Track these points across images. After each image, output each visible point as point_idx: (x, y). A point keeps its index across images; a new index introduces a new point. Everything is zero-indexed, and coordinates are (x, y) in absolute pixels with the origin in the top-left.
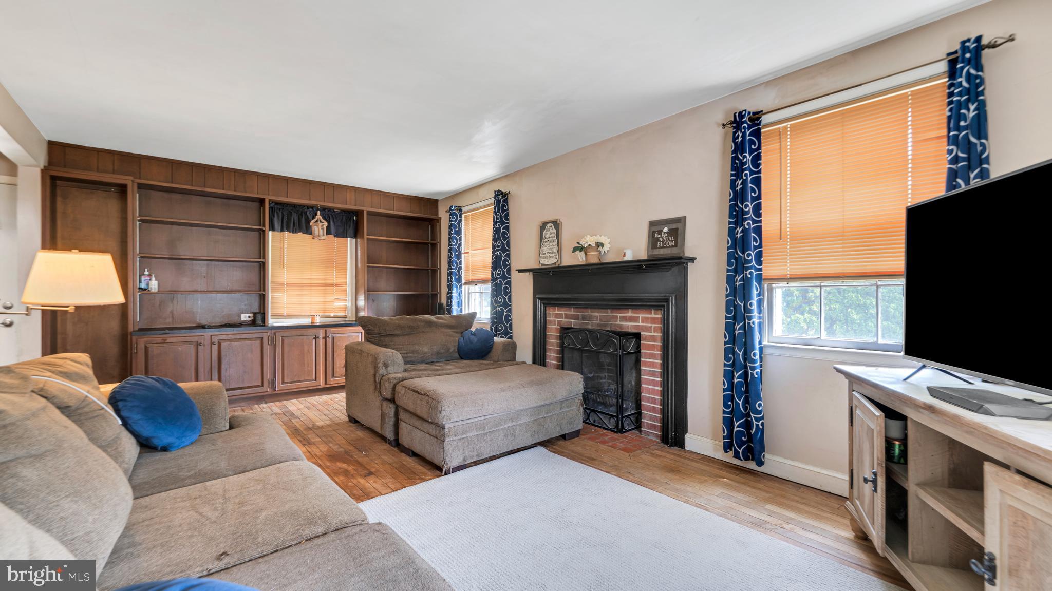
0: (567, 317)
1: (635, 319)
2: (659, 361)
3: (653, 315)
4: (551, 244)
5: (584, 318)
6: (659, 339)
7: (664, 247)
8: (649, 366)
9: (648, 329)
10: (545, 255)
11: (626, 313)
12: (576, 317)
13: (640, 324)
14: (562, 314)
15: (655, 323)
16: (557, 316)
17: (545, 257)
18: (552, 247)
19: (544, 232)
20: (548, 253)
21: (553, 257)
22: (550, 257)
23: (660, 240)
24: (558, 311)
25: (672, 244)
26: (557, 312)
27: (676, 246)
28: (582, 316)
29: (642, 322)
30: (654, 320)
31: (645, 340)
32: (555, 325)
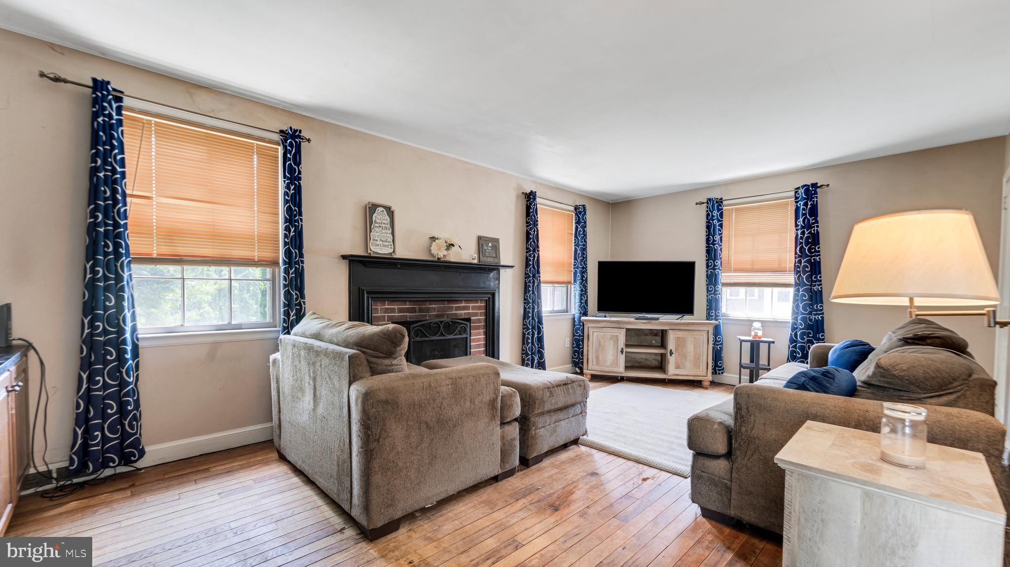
0: (400, 310)
1: (467, 308)
2: (483, 336)
3: (479, 304)
4: (384, 231)
5: (421, 310)
6: (483, 321)
7: (490, 257)
8: (477, 342)
9: (475, 315)
10: (377, 243)
11: (460, 304)
12: (412, 310)
13: (471, 311)
14: (395, 308)
15: (481, 310)
16: (387, 311)
17: (378, 245)
18: (386, 235)
19: (374, 215)
20: (381, 240)
21: (387, 246)
22: (384, 246)
23: (487, 251)
24: (388, 305)
25: (495, 256)
26: (387, 307)
27: (496, 257)
28: (419, 308)
29: (472, 310)
30: (479, 308)
31: (474, 323)
32: (385, 321)
